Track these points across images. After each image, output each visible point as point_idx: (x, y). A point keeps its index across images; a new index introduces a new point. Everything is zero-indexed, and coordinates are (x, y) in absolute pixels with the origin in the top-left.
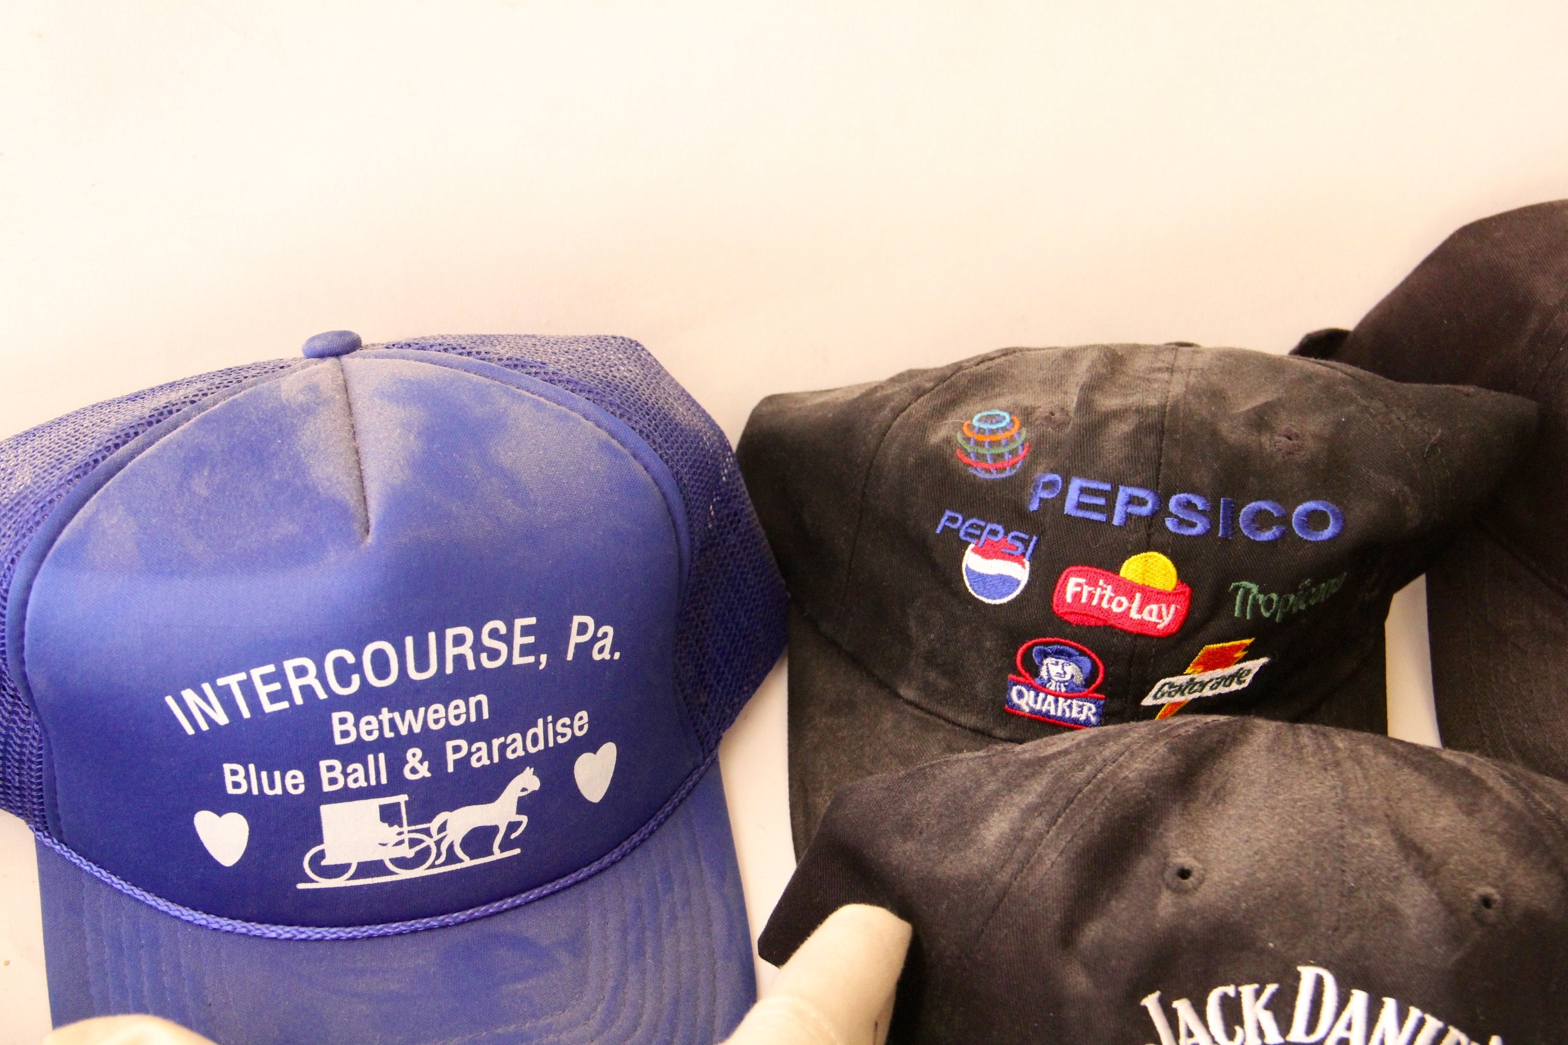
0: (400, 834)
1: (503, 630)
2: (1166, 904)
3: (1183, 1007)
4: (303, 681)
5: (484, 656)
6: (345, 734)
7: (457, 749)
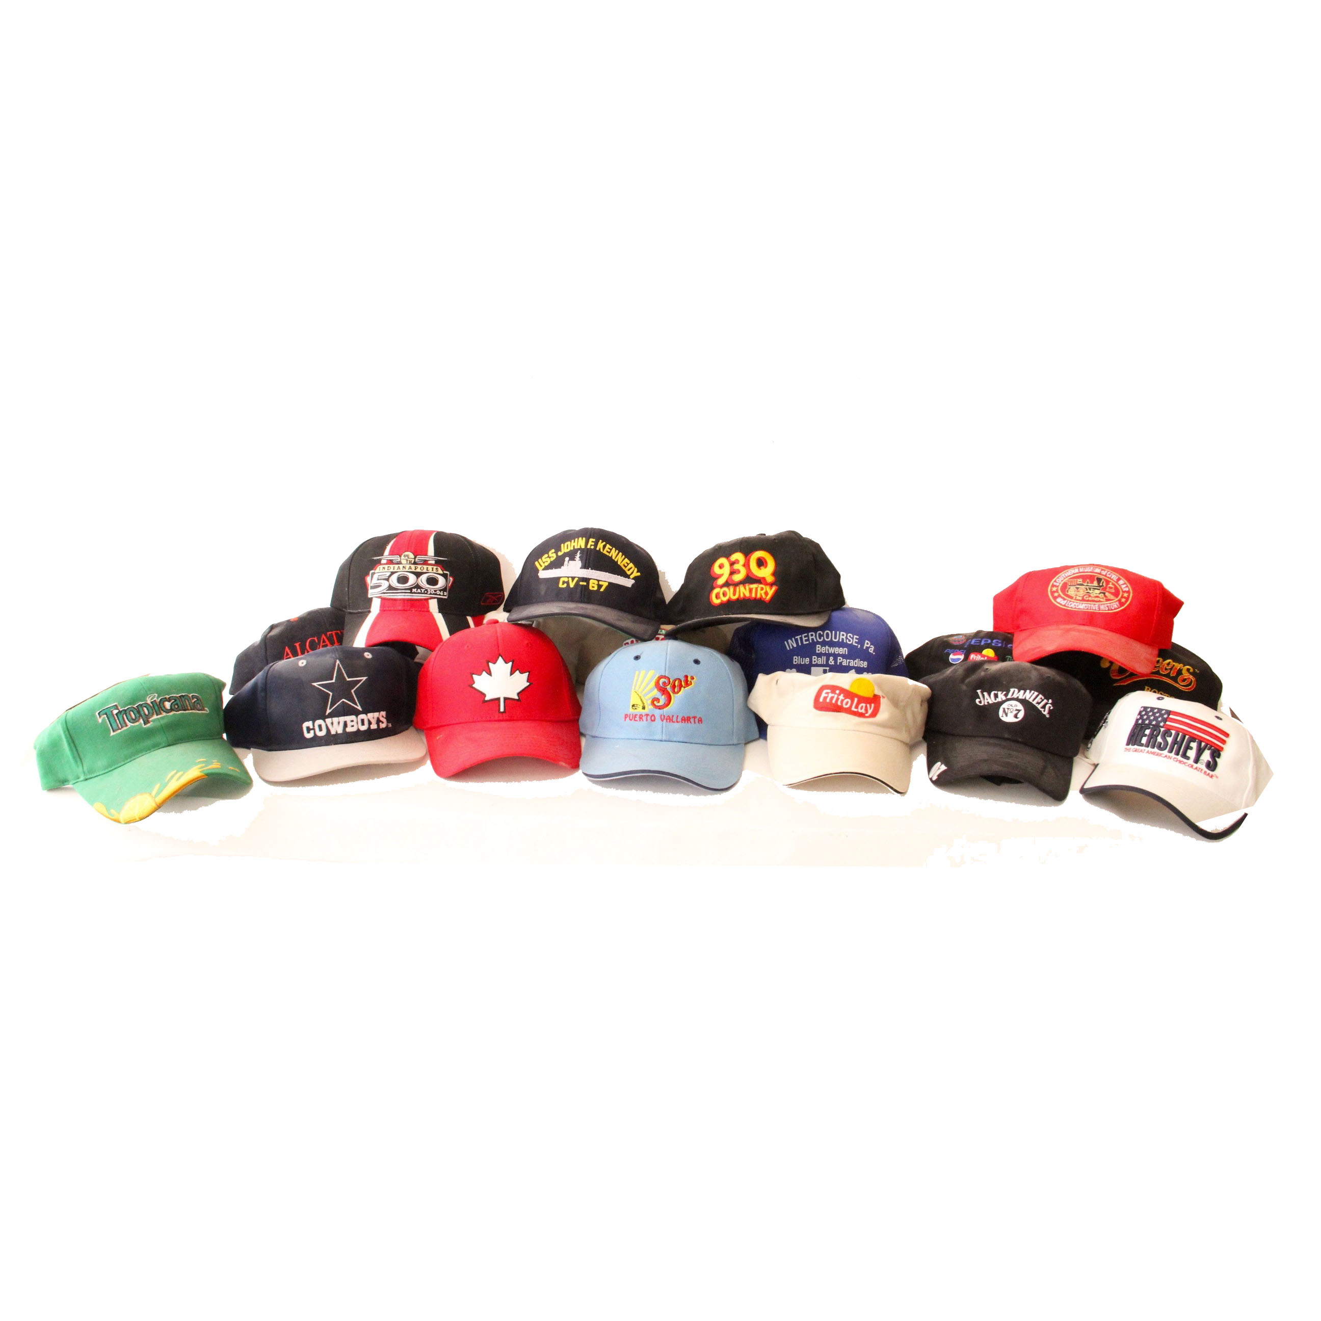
1: (852, 636)
2: (983, 674)
3: (985, 694)
4: (812, 637)
5: (847, 640)
6: (819, 650)
7: (840, 659)
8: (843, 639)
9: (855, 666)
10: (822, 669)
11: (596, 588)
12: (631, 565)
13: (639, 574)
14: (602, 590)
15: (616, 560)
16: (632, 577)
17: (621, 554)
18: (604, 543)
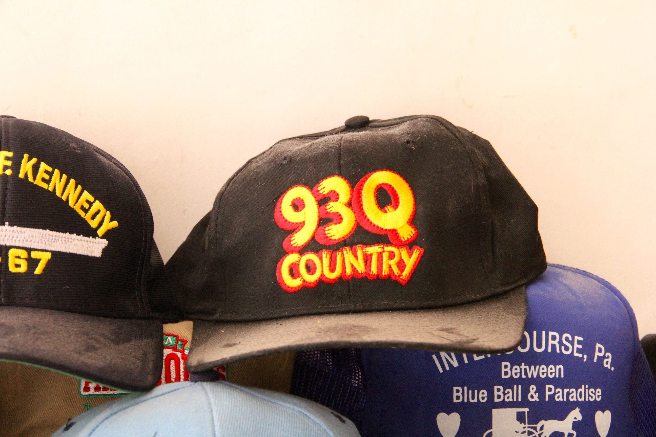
0: (524, 428)
1: (570, 339)
5: (563, 348)
6: (506, 373)
7: (550, 390)
8: (553, 346)
9: (580, 400)
10: (514, 411)
11: (23, 269)
12: (98, 205)
13: (115, 224)
14: (38, 271)
15: (64, 198)
16: (101, 232)
17: (72, 181)
18: (34, 160)
